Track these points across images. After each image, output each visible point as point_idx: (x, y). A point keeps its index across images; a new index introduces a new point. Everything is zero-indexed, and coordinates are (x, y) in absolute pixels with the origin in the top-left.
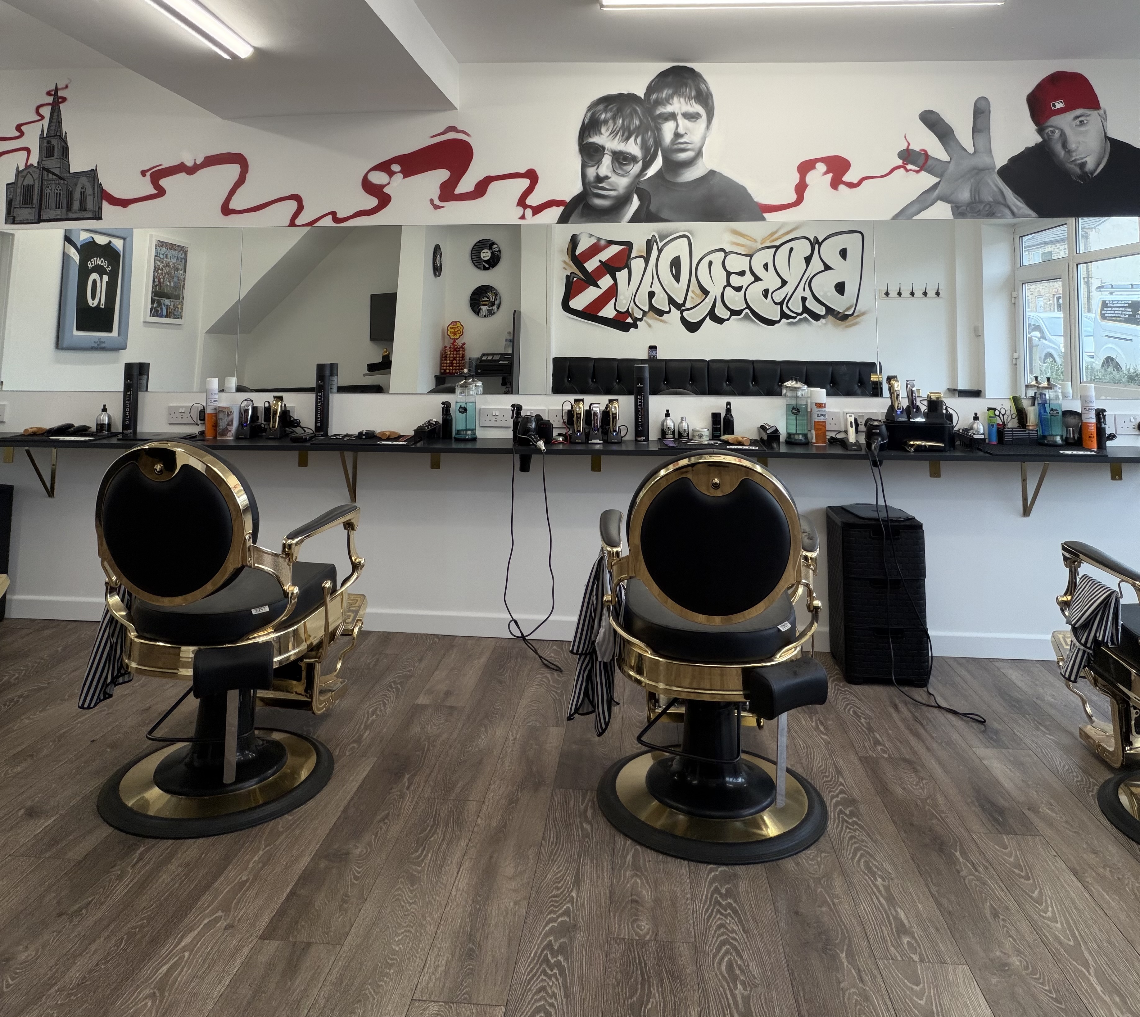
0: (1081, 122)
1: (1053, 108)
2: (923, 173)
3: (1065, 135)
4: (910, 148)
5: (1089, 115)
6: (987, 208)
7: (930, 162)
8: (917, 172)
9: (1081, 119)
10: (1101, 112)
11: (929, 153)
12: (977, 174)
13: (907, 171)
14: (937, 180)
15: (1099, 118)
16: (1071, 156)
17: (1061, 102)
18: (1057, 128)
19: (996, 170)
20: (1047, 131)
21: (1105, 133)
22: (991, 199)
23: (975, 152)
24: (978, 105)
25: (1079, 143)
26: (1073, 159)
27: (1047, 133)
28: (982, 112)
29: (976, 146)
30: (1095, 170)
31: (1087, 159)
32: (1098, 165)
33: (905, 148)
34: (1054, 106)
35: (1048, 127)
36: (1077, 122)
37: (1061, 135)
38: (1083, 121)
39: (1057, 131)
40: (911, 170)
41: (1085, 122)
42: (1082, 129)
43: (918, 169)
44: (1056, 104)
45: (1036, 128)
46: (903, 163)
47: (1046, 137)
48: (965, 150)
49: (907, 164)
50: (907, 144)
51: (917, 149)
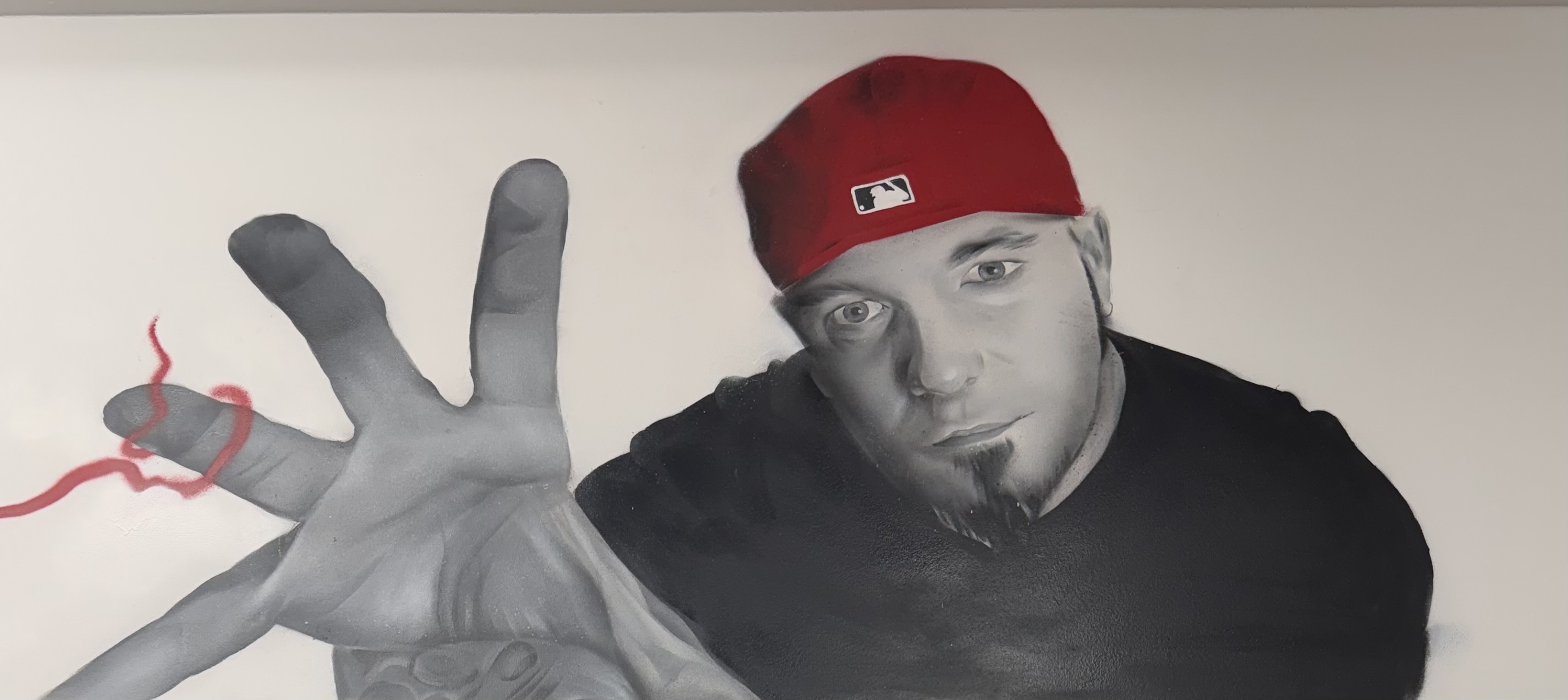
0: (989, 269)
1: (860, 210)
2: (216, 494)
3: (911, 324)
4: (169, 379)
5: (1029, 239)
6: (514, 663)
7: (255, 444)
8: (187, 489)
9: (988, 255)
10: (1084, 224)
11: (258, 405)
12: (479, 499)
13: (139, 482)
14: (277, 527)
15: (1074, 252)
16: (938, 421)
17: (900, 184)
18: (874, 295)
19: (573, 486)
20: (829, 304)
21: (1102, 318)
22: (536, 622)
23: (476, 400)
24: (513, 195)
25: (980, 360)
26: (947, 432)
27: (829, 316)
28: (528, 225)
29: (483, 370)
30: (1053, 483)
31: (1012, 433)
32: (1066, 461)
33: (145, 378)
34: (867, 199)
35: (834, 289)
36: (971, 267)
37: (892, 327)
38: (999, 264)
39: (874, 308)
40: (157, 481)
41: (1009, 267)
42: (994, 298)
43: (192, 475)
44: (878, 192)
45: (774, 291)
46: (126, 449)
47: (820, 333)
48: (429, 388)
49: (144, 455)
50: (154, 363)
51: (203, 385)
